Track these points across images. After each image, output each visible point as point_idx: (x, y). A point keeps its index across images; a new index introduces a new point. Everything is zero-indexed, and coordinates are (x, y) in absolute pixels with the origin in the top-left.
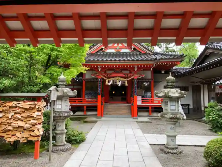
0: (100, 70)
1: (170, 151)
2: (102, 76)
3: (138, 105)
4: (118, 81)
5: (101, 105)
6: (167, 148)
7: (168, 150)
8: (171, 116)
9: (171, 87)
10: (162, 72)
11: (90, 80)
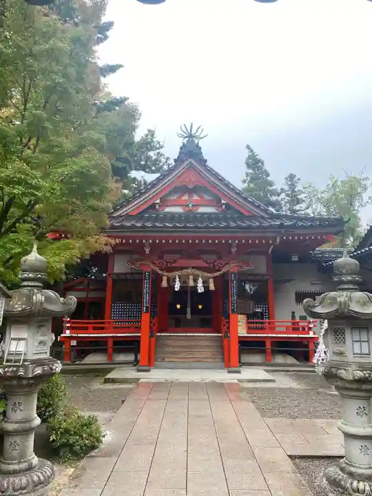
0: (147, 251)
1: (361, 486)
2: (152, 266)
3: (239, 337)
4: (191, 277)
5: (150, 337)
6: (351, 474)
7: (355, 483)
8: (359, 374)
9: (351, 286)
10: (293, 259)
11: (123, 277)
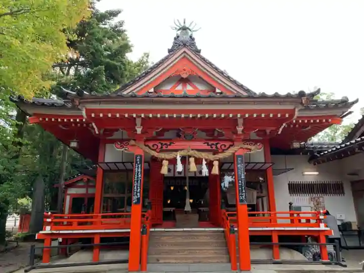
0: (139, 131)
2: (144, 149)
5: (142, 233)
